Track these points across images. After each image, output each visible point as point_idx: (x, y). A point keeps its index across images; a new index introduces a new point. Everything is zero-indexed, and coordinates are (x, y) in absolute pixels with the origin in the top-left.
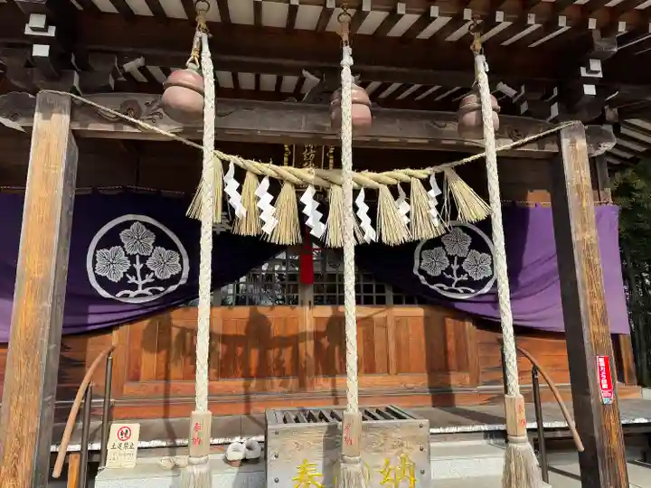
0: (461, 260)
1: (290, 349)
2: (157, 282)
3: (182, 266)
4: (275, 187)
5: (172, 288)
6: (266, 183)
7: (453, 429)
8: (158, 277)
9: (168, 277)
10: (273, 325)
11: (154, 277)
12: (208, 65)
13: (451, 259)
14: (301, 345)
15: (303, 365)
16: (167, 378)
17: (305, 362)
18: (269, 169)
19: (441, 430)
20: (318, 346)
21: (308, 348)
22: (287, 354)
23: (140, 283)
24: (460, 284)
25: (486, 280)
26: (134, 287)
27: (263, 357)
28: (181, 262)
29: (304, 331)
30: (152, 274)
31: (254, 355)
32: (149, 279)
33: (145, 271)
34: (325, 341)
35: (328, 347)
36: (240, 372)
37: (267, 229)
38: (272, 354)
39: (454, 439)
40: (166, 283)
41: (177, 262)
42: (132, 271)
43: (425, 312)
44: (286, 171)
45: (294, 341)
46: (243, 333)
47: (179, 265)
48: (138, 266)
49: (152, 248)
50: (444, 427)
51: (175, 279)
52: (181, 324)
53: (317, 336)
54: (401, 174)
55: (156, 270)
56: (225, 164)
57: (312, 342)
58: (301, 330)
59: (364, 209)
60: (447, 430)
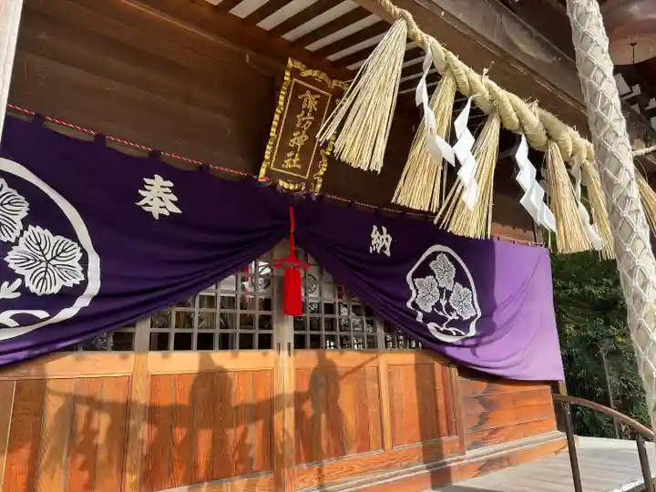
0: (448, 294)
1: (261, 423)
2: (27, 298)
3: (85, 272)
5: (66, 313)
8: (33, 289)
9: (55, 290)
10: (235, 385)
11: (22, 289)
13: (441, 292)
14: (277, 417)
15: (280, 451)
17: (283, 444)
20: (299, 415)
21: (286, 421)
22: (254, 434)
24: (452, 324)
27: (218, 442)
28: (84, 262)
29: (281, 392)
30: (18, 282)
31: (204, 438)
32: (9, 291)
34: (308, 408)
35: (313, 417)
36: (180, 473)
38: (233, 434)
41: (75, 262)
43: (416, 359)
45: (265, 410)
46: (185, 401)
47: (79, 269)
49: (19, 226)
53: (299, 398)
55: (27, 274)
57: (292, 410)
58: (278, 391)
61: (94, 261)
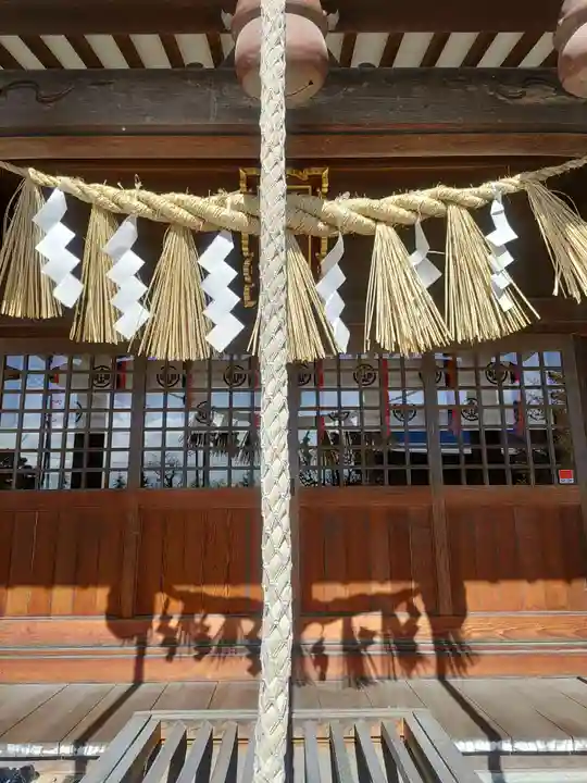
6: (129, 230)
7: (567, 745)
18: (135, 198)
19: (539, 746)
39: (569, 766)
50: (547, 738)
54: (424, 199)
60: (552, 746)
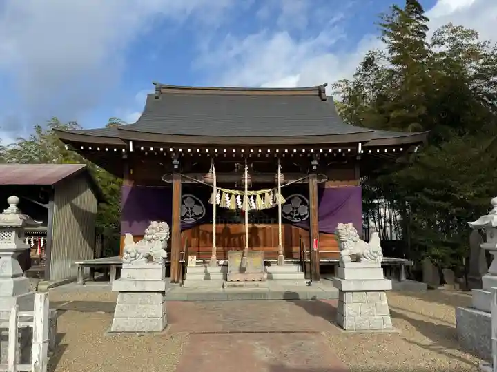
0: (297, 208)
2: (196, 216)
4: (230, 195)
5: (201, 218)
6: (228, 194)
9: (199, 214)
10: (232, 230)
11: (195, 214)
12: (214, 172)
13: (293, 208)
16: (199, 247)
18: (228, 191)
22: (237, 240)
23: (190, 216)
25: (305, 216)
26: (188, 218)
27: (229, 241)
31: (226, 240)
32: (193, 215)
33: (192, 212)
37: (228, 206)
38: (232, 239)
40: (198, 216)
41: (201, 209)
42: (188, 213)
44: (232, 191)
47: (202, 211)
48: (190, 211)
49: (194, 205)
51: (201, 215)
52: (204, 229)
54: (262, 191)
55: (195, 212)
56: (218, 190)
59: (253, 200)
61: (204, 210)
